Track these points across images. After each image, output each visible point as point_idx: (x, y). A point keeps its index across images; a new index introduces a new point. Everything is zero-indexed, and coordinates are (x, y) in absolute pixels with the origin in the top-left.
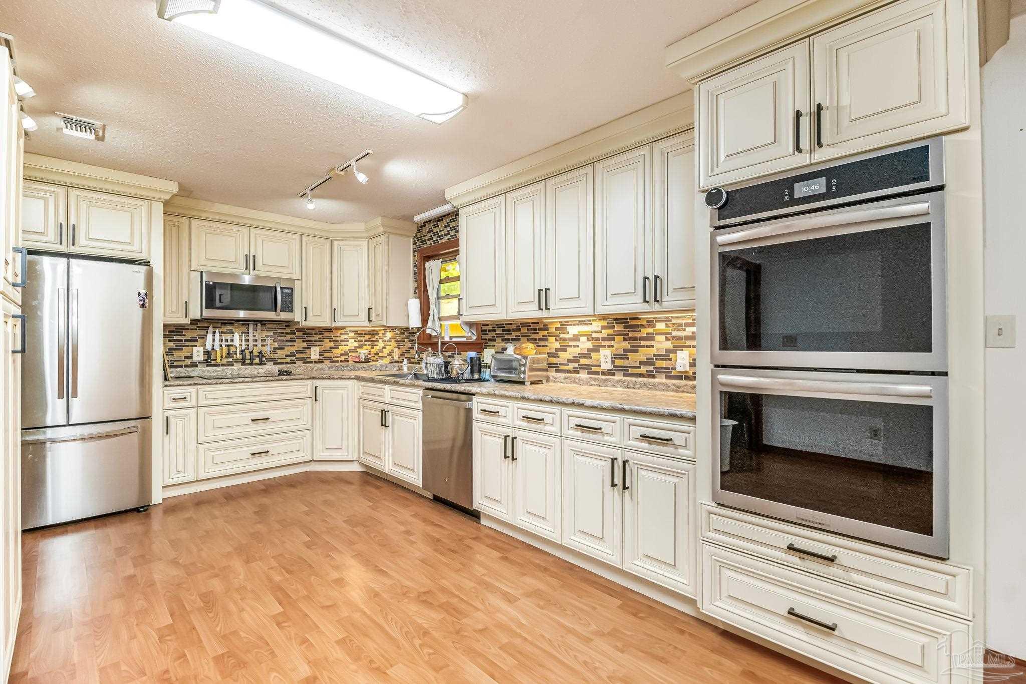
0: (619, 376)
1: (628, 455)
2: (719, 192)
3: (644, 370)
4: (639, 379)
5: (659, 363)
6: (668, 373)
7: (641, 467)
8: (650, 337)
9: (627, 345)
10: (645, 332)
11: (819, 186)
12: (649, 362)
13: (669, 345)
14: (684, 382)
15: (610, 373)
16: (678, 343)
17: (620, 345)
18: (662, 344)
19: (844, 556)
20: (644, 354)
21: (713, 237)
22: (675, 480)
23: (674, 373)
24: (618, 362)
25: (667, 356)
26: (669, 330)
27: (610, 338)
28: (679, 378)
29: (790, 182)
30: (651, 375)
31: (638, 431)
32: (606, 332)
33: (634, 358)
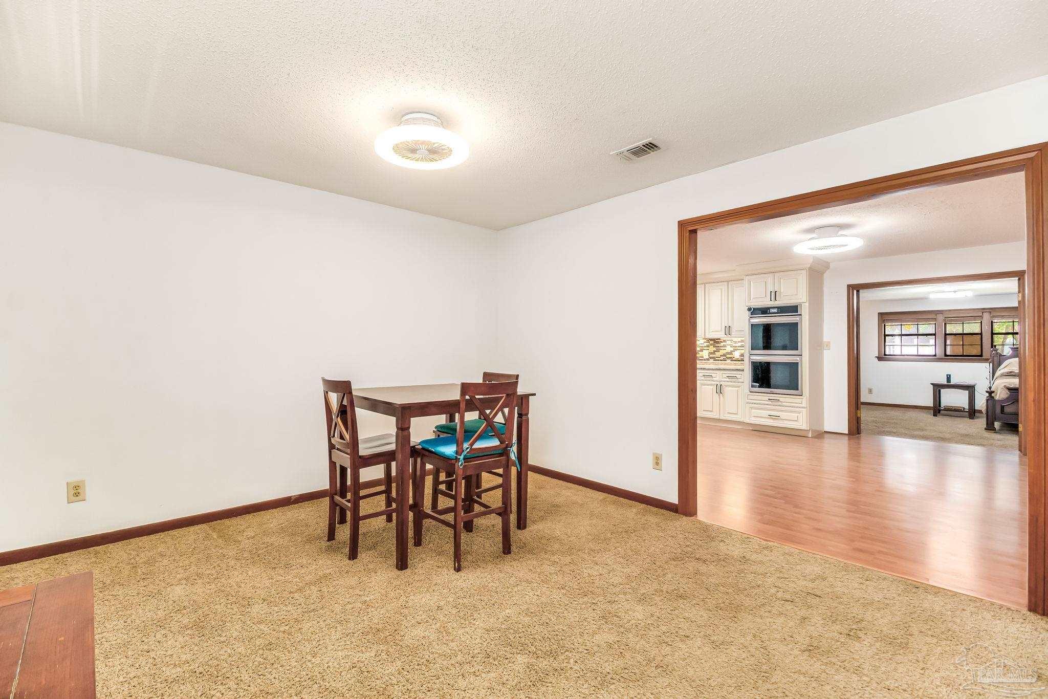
0: (711, 361)
1: (722, 383)
2: (751, 308)
3: (722, 358)
4: (720, 362)
5: (728, 356)
6: (732, 359)
7: (726, 386)
8: (725, 346)
9: (715, 349)
10: (722, 344)
11: (775, 310)
12: (724, 355)
13: (732, 349)
14: (738, 362)
15: (708, 360)
16: (736, 348)
17: (712, 349)
18: (729, 349)
19: (781, 399)
20: (722, 352)
21: (749, 320)
22: (737, 389)
23: (734, 359)
24: (711, 356)
25: (731, 353)
26: (731, 344)
27: (708, 346)
28: (736, 361)
29: (769, 308)
30: (725, 360)
31: (725, 376)
32: (705, 344)
33: (718, 354)
